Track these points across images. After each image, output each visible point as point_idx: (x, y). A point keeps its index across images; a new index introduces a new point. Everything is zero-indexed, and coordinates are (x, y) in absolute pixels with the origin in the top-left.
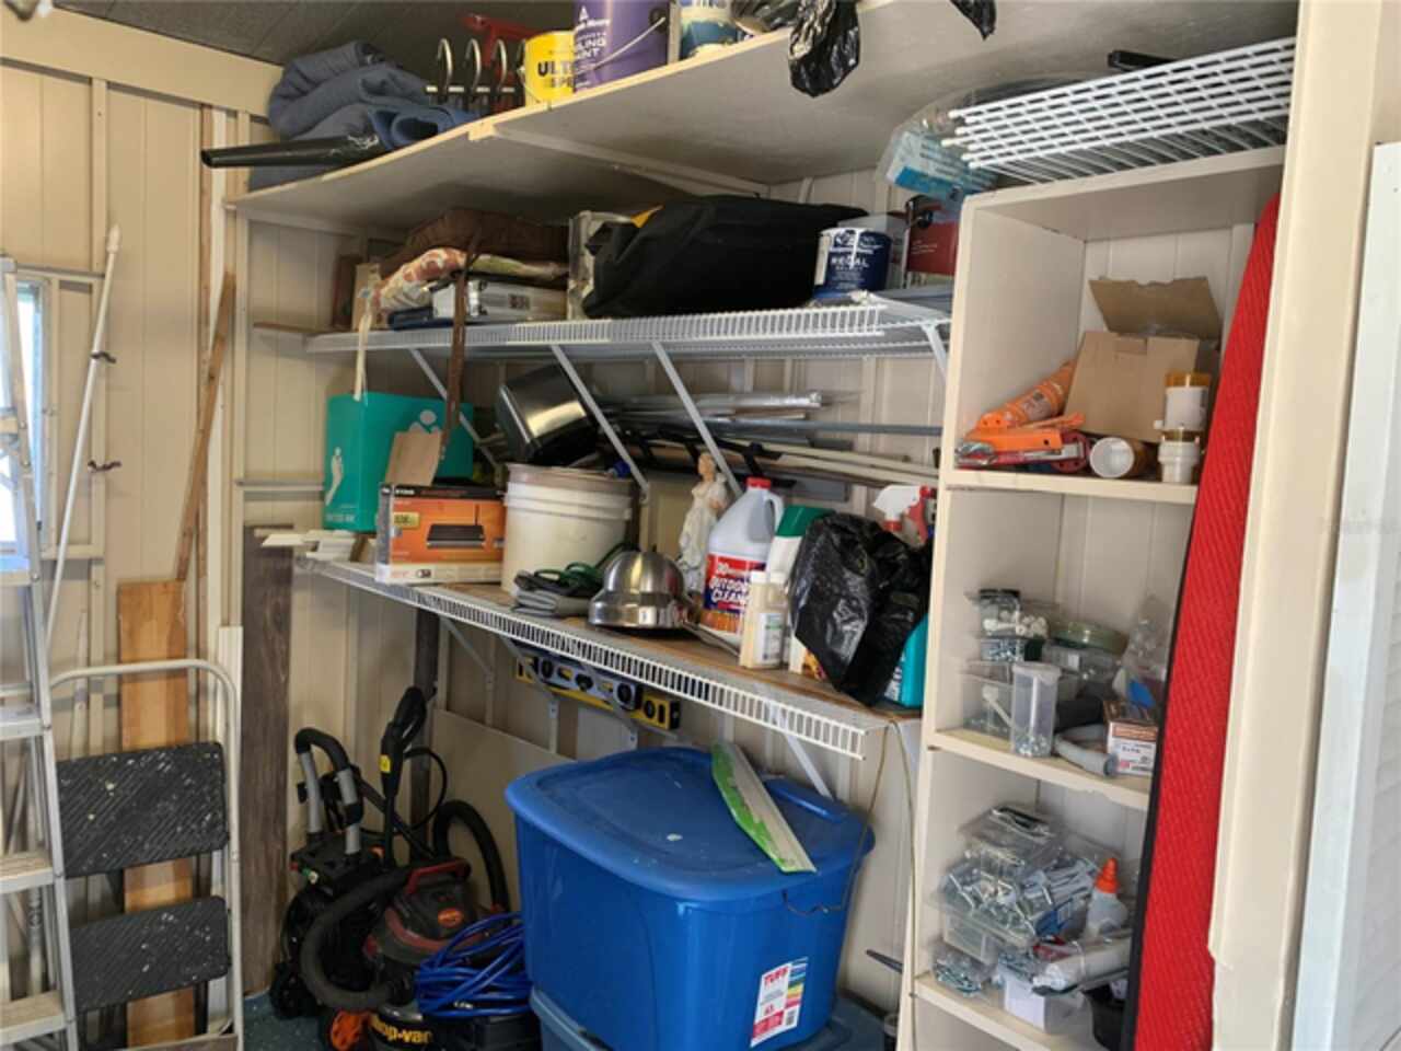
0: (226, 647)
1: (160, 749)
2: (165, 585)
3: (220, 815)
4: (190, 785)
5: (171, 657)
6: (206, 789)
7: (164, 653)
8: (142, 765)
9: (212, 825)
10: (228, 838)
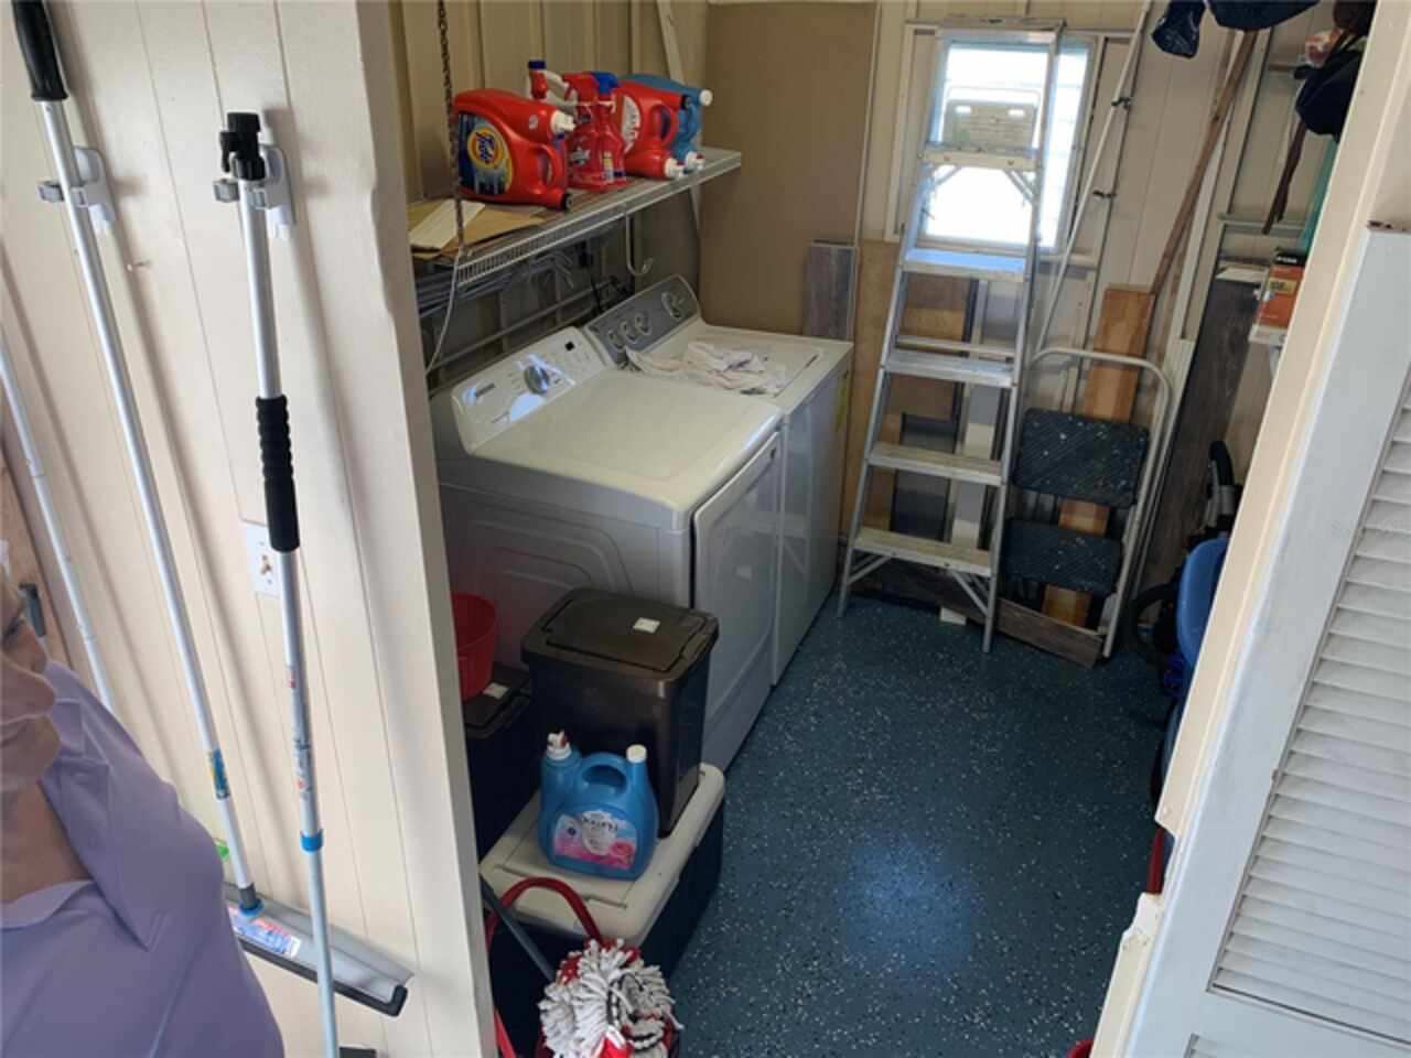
0: (1178, 356)
1: (1103, 421)
2: (1139, 295)
3: (1132, 484)
4: (1117, 455)
5: (1129, 354)
6: (1127, 461)
7: (1126, 349)
8: (1088, 428)
9: (1125, 489)
10: (1135, 502)
